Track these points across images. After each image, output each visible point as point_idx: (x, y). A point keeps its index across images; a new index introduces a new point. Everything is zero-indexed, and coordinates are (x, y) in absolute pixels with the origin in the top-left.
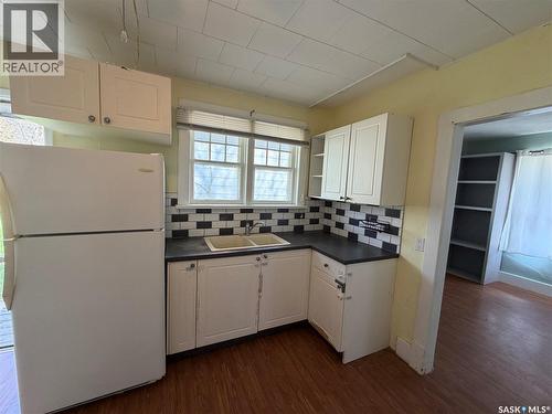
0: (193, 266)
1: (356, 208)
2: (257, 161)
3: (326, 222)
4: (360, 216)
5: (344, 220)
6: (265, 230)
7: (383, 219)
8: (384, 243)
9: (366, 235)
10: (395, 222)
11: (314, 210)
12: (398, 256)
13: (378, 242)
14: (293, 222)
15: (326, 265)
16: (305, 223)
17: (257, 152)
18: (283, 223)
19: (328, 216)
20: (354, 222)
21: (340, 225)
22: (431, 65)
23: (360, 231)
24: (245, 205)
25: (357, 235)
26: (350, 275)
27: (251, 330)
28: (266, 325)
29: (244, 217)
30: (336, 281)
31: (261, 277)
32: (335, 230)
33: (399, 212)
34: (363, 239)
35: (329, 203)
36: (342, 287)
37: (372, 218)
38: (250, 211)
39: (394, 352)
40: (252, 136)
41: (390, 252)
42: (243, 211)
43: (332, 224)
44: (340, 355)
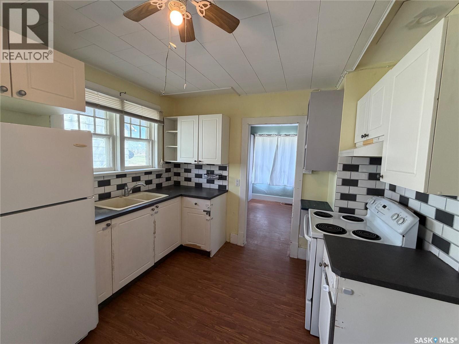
0: (108, 225)
1: (199, 167)
2: (127, 134)
3: (176, 178)
4: (203, 172)
5: (192, 175)
6: (136, 190)
7: (217, 172)
8: (219, 186)
9: (207, 183)
10: (224, 173)
11: (168, 170)
12: (227, 191)
13: (215, 186)
14: (156, 181)
15: (196, 204)
16: (162, 180)
17: (127, 126)
18: (149, 182)
19: (178, 174)
20: (199, 176)
21: (188, 180)
22: (238, 93)
23: (203, 181)
24: (119, 171)
25: (201, 184)
26: (212, 205)
27: (150, 264)
28: (160, 256)
29: (120, 181)
30: (204, 211)
31: (155, 222)
32: (184, 183)
33: (226, 167)
34: (206, 185)
35: (178, 165)
36: (208, 213)
37: (210, 173)
38: (124, 176)
39: (229, 243)
40: (123, 112)
41: (223, 190)
42: (119, 176)
43: (181, 179)
44: (209, 253)
